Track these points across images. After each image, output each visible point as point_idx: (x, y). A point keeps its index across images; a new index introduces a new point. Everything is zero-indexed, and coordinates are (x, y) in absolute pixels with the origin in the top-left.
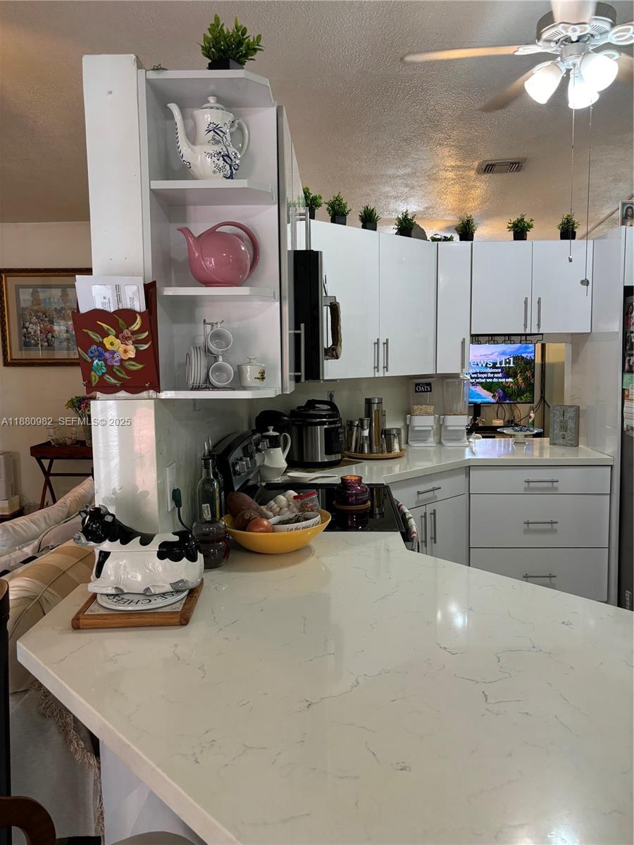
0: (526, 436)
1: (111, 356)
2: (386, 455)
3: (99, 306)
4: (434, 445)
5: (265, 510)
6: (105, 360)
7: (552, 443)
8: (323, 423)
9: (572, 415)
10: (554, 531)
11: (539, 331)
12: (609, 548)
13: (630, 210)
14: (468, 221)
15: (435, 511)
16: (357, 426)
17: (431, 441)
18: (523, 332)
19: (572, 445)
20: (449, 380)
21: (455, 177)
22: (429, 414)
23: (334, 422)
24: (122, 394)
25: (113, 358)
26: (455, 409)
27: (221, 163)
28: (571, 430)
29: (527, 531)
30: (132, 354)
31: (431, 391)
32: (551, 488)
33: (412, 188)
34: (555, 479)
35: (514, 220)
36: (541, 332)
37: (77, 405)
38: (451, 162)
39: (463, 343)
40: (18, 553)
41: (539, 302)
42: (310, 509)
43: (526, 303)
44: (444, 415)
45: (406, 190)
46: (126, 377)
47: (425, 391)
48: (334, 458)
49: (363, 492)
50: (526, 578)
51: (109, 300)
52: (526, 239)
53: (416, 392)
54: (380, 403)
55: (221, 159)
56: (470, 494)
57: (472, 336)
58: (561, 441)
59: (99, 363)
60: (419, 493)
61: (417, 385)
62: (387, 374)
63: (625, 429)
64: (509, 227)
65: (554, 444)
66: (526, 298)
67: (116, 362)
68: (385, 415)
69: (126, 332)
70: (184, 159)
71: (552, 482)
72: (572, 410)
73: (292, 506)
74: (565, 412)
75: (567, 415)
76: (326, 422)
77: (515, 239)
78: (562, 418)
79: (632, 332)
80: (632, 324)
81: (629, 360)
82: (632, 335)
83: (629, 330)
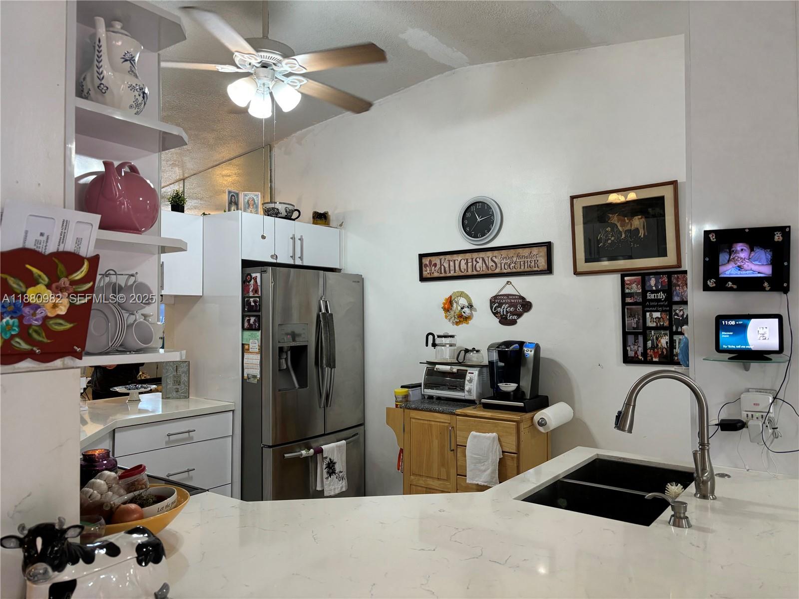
0: (140, 393)
1: (32, 312)
3: (30, 245)
6: (21, 318)
7: (165, 397)
9: (185, 369)
10: (190, 478)
12: (232, 483)
13: (233, 198)
19: (186, 397)
24: (27, 364)
25: (34, 314)
27: (140, 99)
28: (184, 384)
30: (62, 311)
34: (192, 429)
46: (45, 340)
51: (48, 238)
58: (174, 394)
59: (11, 321)
63: (245, 378)
65: (167, 398)
67: (36, 320)
69: (64, 282)
70: (103, 82)
71: (189, 432)
72: (185, 365)
73: (116, 489)
74: (178, 367)
75: (180, 370)
78: (174, 373)
79: (252, 297)
80: (251, 290)
81: (249, 320)
82: (252, 300)
83: (247, 295)
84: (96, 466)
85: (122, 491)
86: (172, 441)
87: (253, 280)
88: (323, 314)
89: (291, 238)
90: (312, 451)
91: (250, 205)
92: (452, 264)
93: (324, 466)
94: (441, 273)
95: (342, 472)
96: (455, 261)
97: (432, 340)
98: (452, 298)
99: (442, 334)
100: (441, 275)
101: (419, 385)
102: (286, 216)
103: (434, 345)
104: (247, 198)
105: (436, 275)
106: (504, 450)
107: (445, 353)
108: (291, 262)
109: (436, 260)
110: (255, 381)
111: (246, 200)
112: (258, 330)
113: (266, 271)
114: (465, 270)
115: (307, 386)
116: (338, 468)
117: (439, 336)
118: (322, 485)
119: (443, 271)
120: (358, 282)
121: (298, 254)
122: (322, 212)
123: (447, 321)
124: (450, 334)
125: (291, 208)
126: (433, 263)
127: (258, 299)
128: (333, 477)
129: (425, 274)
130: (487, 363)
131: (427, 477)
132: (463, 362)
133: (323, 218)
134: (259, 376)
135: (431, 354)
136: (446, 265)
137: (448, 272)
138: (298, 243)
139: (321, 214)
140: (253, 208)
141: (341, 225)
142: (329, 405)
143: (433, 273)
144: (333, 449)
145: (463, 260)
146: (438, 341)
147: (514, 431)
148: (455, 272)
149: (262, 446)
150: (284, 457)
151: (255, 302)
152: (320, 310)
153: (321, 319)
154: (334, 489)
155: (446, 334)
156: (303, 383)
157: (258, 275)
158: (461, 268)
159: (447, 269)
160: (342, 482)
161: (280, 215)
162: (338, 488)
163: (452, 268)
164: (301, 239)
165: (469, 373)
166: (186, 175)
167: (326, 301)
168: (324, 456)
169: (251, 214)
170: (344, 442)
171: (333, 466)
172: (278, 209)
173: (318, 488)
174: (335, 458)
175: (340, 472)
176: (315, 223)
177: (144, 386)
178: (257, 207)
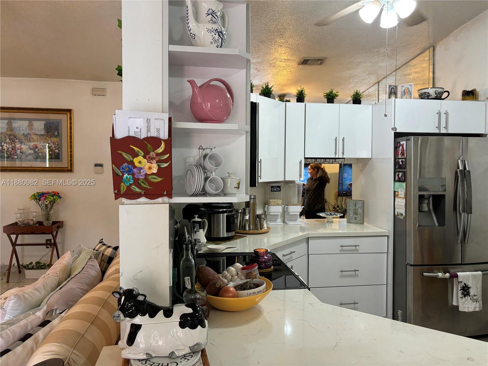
0: (334, 218)
1: (138, 171)
2: (260, 231)
4: (282, 223)
5: (221, 277)
6: (133, 175)
7: (349, 222)
8: (223, 212)
9: (361, 205)
10: (356, 276)
11: (343, 156)
12: (387, 285)
13: (393, 90)
14: (301, 91)
15: (292, 266)
16: (241, 213)
17: (279, 221)
18: (334, 157)
19: (361, 223)
20: (290, 185)
21: (285, 66)
22: (279, 205)
23: (232, 211)
24: (143, 200)
25: (140, 173)
26: (292, 202)
27: (217, 36)
28: (360, 215)
29: (341, 276)
30: (155, 171)
31: (280, 191)
32: (355, 249)
33: (259, 71)
34: (357, 244)
35: (328, 91)
36: (344, 157)
37: (38, 198)
38: (284, 57)
39: (301, 162)
40: (32, 317)
41: (343, 140)
42: (254, 277)
43: (336, 140)
44: (287, 205)
46: (148, 187)
47: (277, 191)
48: (230, 234)
49: (269, 259)
50: (341, 304)
52: (334, 103)
53: (272, 191)
54: (255, 198)
55: (217, 34)
56: (308, 255)
57: (305, 158)
58: (354, 221)
60: (284, 255)
61: (272, 187)
63: (396, 215)
64: (324, 96)
65: (350, 223)
66: (336, 137)
67: (141, 176)
69: (152, 154)
70: (191, 32)
71: (355, 246)
72: (360, 202)
73: (240, 275)
74: (356, 204)
75: (358, 206)
76: (227, 211)
77: (328, 103)
78: (354, 207)
79: (400, 158)
80: (400, 154)
81: (398, 175)
82: (400, 160)
83: (397, 157)
84: (260, 259)
85: (243, 277)
86: (345, 250)
87: (401, 146)
88: (460, 170)
89: (437, 113)
90: (448, 275)
91: (407, 93)
93: (460, 289)
95: (476, 296)
102: (436, 97)
104: (404, 88)
108: (437, 131)
110: (402, 218)
111: (403, 90)
112: (404, 181)
113: (409, 139)
115: (445, 226)
116: (472, 292)
118: (458, 303)
121: (443, 124)
122: (470, 90)
125: (440, 90)
127: (404, 160)
128: (468, 298)
133: (471, 95)
134: (404, 215)
138: (443, 117)
139: (469, 91)
140: (408, 95)
142: (466, 243)
144: (468, 277)
149: (406, 264)
150: (423, 275)
151: (402, 162)
152: (458, 168)
153: (459, 175)
154: (468, 307)
156: (442, 222)
157: (404, 142)
160: (476, 304)
161: (430, 97)
162: (471, 308)
164: (446, 113)
166: (380, 79)
167: (465, 161)
168: (459, 281)
169: (407, 99)
170: (480, 272)
171: (468, 290)
172: (429, 93)
173: (455, 303)
174: (470, 284)
175: (474, 295)
176: (463, 99)
177: (336, 214)
178: (411, 94)
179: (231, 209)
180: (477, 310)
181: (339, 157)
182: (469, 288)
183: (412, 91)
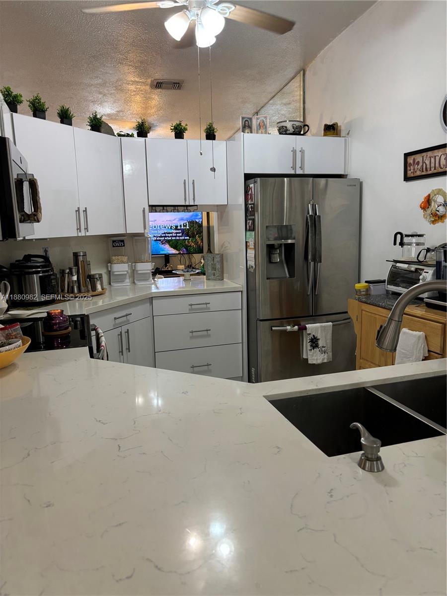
0: (191, 275)
2: (91, 293)
9: (219, 259)
10: (209, 336)
11: (194, 203)
12: (242, 343)
13: (247, 122)
14: (143, 122)
15: (128, 330)
16: (68, 273)
18: (184, 204)
19: (219, 280)
20: (136, 238)
21: (135, 90)
22: (124, 263)
23: (47, 271)
28: (218, 270)
29: (192, 337)
31: (124, 246)
32: (205, 308)
33: (105, 95)
34: (208, 302)
35: (175, 124)
36: (196, 204)
38: (131, 78)
39: (144, 211)
41: (193, 183)
42: (14, 337)
43: (185, 183)
44: (135, 263)
45: (100, 96)
47: (120, 246)
49: (65, 321)
50: (193, 367)
52: (183, 138)
53: (113, 246)
54: (85, 255)
56: (153, 316)
57: (150, 206)
58: (212, 277)
60: (115, 319)
61: (114, 241)
62: (88, 234)
63: (248, 268)
64: (171, 129)
65: (209, 279)
66: (185, 180)
68: (90, 264)
71: (206, 304)
72: (218, 256)
74: (215, 257)
75: (216, 260)
76: (41, 271)
77: (176, 138)
78: (212, 262)
79: (250, 204)
80: (249, 199)
81: (249, 223)
82: (250, 206)
83: (247, 203)
86: (193, 309)
87: (250, 190)
88: (310, 216)
89: (292, 151)
90: (296, 327)
91: (261, 127)
92: (433, 160)
93: (308, 341)
94: (423, 171)
95: (325, 347)
96: (435, 157)
97: (400, 239)
98: (431, 196)
99: (410, 233)
100: (423, 173)
101: (384, 281)
102: (294, 132)
103: (402, 244)
104: (259, 121)
105: (418, 173)
106: (430, 349)
107: (412, 252)
108: (292, 172)
109: (419, 158)
110: (253, 270)
111: (258, 123)
112: (253, 230)
113: (256, 182)
114: (444, 166)
115: (295, 277)
116: (321, 343)
117: (407, 236)
118: (307, 356)
119: (424, 169)
120: (355, 185)
121: (298, 164)
123: (424, 220)
124: (419, 233)
125: (297, 124)
126: (416, 162)
127: (253, 206)
128: (317, 350)
129: (410, 174)
130: (435, 263)
131: (372, 362)
132: (422, 262)
134: (254, 267)
135: (398, 253)
136: (428, 162)
137: (429, 170)
139: (330, 125)
140: (263, 129)
141: (348, 134)
142: (317, 294)
143: (416, 172)
144: (317, 328)
145: (443, 155)
146: (406, 240)
147: (440, 332)
148: (435, 169)
149: (257, 319)
150: (272, 329)
151: (251, 208)
152: (308, 213)
153: (309, 221)
154: (317, 359)
155: (415, 234)
156: (292, 274)
157: (253, 185)
158: (441, 163)
159: (428, 166)
160: (324, 355)
161: (288, 132)
162: (320, 359)
163: (433, 165)
164: (302, 151)
165: (425, 272)
166: (258, 109)
167: (315, 205)
168: (308, 333)
169: (262, 135)
170: (331, 323)
171: (316, 341)
172: (286, 127)
173: (305, 357)
174: (319, 336)
175: (323, 347)
176: (325, 135)
177: (194, 270)
178: (266, 128)
179: (48, 269)
180: (325, 361)
181: (190, 204)
182: (318, 339)
183: (267, 124)
